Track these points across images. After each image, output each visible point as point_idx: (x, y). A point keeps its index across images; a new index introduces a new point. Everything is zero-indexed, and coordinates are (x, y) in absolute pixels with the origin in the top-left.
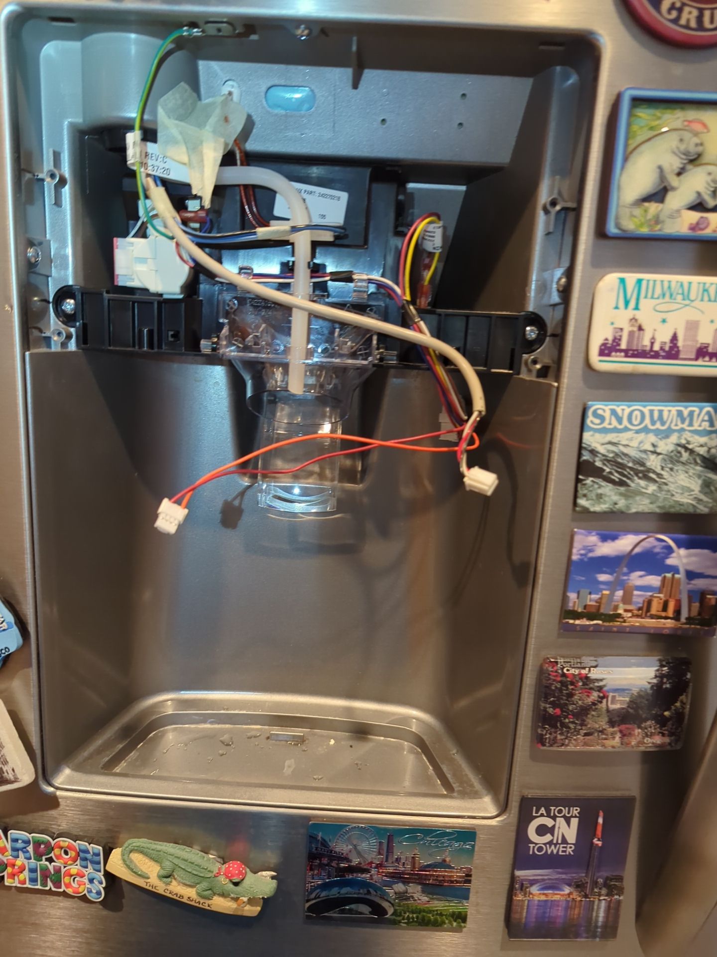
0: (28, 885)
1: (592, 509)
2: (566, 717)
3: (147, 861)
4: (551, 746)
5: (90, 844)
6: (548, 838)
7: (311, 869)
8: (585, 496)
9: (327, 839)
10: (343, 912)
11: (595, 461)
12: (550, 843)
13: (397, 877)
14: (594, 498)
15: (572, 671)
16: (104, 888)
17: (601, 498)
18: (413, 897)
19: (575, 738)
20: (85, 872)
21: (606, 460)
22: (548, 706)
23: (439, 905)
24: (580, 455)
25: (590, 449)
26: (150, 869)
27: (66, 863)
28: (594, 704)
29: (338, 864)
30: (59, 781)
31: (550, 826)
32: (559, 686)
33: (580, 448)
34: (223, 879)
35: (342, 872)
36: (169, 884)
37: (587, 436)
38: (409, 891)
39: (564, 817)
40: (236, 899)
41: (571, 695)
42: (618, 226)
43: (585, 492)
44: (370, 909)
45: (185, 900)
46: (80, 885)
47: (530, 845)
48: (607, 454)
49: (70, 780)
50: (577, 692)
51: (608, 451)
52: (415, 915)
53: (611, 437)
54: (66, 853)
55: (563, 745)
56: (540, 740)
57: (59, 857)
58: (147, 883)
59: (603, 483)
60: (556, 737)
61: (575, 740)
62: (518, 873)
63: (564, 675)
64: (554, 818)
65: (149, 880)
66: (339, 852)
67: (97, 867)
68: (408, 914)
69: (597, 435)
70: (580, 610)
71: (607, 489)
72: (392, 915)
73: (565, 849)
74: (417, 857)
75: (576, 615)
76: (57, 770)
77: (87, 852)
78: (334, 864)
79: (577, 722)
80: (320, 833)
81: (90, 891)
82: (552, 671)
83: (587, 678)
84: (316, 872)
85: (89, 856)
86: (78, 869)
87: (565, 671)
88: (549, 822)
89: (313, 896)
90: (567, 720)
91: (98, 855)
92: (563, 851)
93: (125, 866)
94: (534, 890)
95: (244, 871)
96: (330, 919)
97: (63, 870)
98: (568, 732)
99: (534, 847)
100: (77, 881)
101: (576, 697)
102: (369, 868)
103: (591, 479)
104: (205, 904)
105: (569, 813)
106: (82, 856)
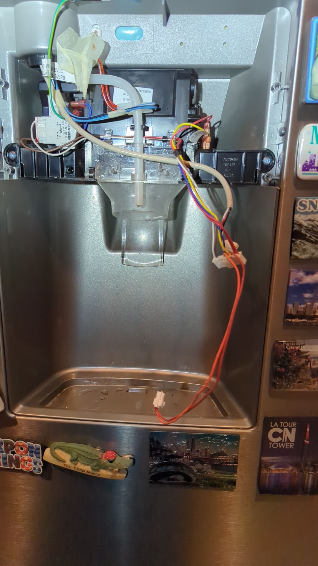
0: (2, 466)
1: (300, 257)
2: (287, 373)
3: (64, 453)
4: (280, 388)
5: (34, 444)
6: (279, 439)
7: (151, 457)
8: (296, 250)
9: (159, 440)
10: (169, 479)
11: (301, 231)
12: (281, 442)
13: (198, 460)
14: (301, 251)
15: (291, 347)
16: (42, 467)
17: (305, 251)
18: (206, 472)
19: (293, 384)
20: (32, 459)
21: (308, 230)
22: (278, 367)
23: (221, 476)
24: (293, 227)
25: (298, 224)
26: (66, 457)
27: (21, 454)
28: (303, 365)
29: (166, 453)
30: (17, 411)
31: (280, 433)
32: (283, 356)
33: (293, 223)
34: (104, 461)
35: (167, 458)
36: (76, 464)
37: (297, 216)
38: (204, 468)
39: (288, 427)
40: (111, 470)
41: (290, 361)
42: (311, 97)
43: (296, 248)
44: (183, 478)
45: (85, 473)
46: (29, 466)
47: (269, 443)
48: (308, 226)
49: (22, 411)
50: (294, 359)
51: (309, 225)
52: (208, 481)
53: (310, 217)
54: (22, 449)
55: (286, 388)
56: (274, 385)
57: (18, 451)
58: (65, 465)
59: (306, 243)
60: (282, 384)
61: (293, 385)
62: (263, 458)
63: (286, 349)
65: (66, 463)
66: (166, 447)
67: (38, 455)
68: (204, 480)
69: (302, 216)
70: (294, 314)
71: (308, 246)
72: (195, 481)
73: (289, 445)
74: (208, 450)
75: (292, 317)
76: (15, 405)
77: (32, 447)
78: (163, 453)
79: (294, 375)
80: (156, 437)
81: (35, 469)
82: (280, 348)
83: (299, 351)
84: (154, 458)
85: (34, 450)
86: (28, 458)
87: (287, 347)
88: (280, 431)
89: (153, 471)
90: (288, 375)
91: (39, 449)
92: (288, 447)
93: (52, 456)
94: (273, 468)
95: (115, 455)
96: (162, 483)
97: (20, 458)
98: (289, 381)
99: (272, 444)
100: (28, 464)
101: (293, 362)
102: (182, 456)
103: (299, 240)
104: (96, 474)
105: (290, 426)
106: (31, 451)
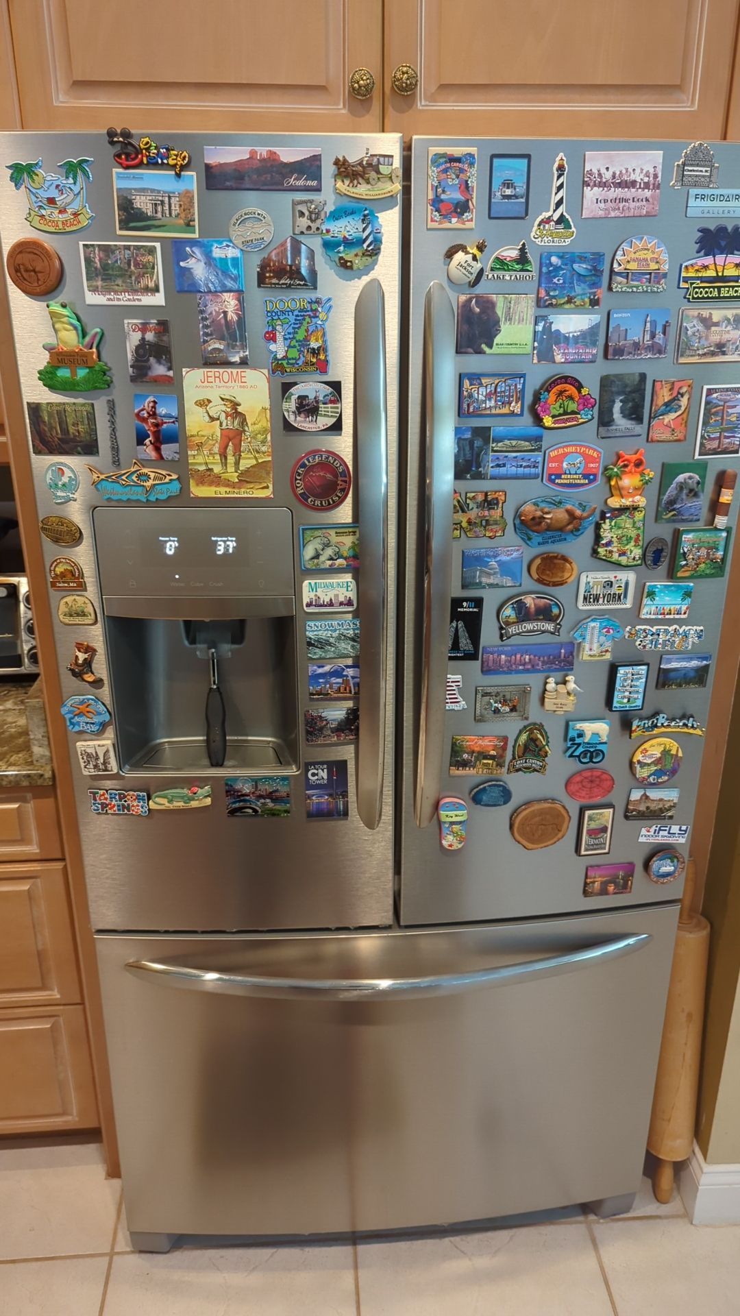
0: (117, 812)
1: (313, 658)
3: (164, 800)
4: (312, 742)
5: (141, 793)
6: (316, 777)
7: (227, 796)
8: (310, 653)
9: (232, 784)
10: (242, 812)
11: (311, 641)
12: (318, 779)
13: (261, 797)
14: (313, 654)
15: (316, 714)
16: (147, 810)
17: (316, 654)
18: (268, 805)
20: (140, 805)
21: (315, 641)
22: (309, 728)
24: (306, 638)
25: (309, 637)
26: (165, 802)
27: (132, 802)
28: (325, 726)
31: (316, 773)
32: (312, 720)
33: (304, 635)
35: (239, 796)
36: (172, 804)
37: (307, 633)
38: (266, 802)
39: (321, 769)
41: (316, 723)
42: (305, 567)
43: (310, 651)
44: (252, 811)
46: (138, 810)
47: (310, 781)
49: (130, 770)
50: (318, 722)
51: (315, 638)
52: (269, 812)
53: (315, 633)
54: (132, 798)
55: (316, 742)
56: (308, 740)
57: (129, 800)
58: (165, 807)
59: (315, 648)
60: (313, 739)
61: (320, 739)
62: (307, 792)
63: (313, 716)
64: (317, 770)
65: (165, 805)
66: (237, 789)
67: (144, 802)
68: (267, 811)
69: (311, 632)
71: (317, 650)
72: (261, 812)
74: (267, 788)
75: (314, 695)
76: (125, 766)
77: (140, 796)
78: (236, 794)
79: (320, 732)
80: (230, 782)
81: (142, 812)
82: (308, 715)
83: (321, 716)
84: (229, 797)
86: (137, 804)
87: (313, 714)
88: (316, 771)
89: (229, 807)
90: (316, 732)
91: (145, 797)
92: (323, 782)
93: (154, 803)
94: (314, 798)
96: (236, 816)
97: (131, 805)
98: (317, 737)
99: (312, 782)
100: (137, 808)
101: (318, 724)
102: (249, 794)
103: (311, 647)
104: (189, 806)
105: (323, 767)
106: (138, 798)
